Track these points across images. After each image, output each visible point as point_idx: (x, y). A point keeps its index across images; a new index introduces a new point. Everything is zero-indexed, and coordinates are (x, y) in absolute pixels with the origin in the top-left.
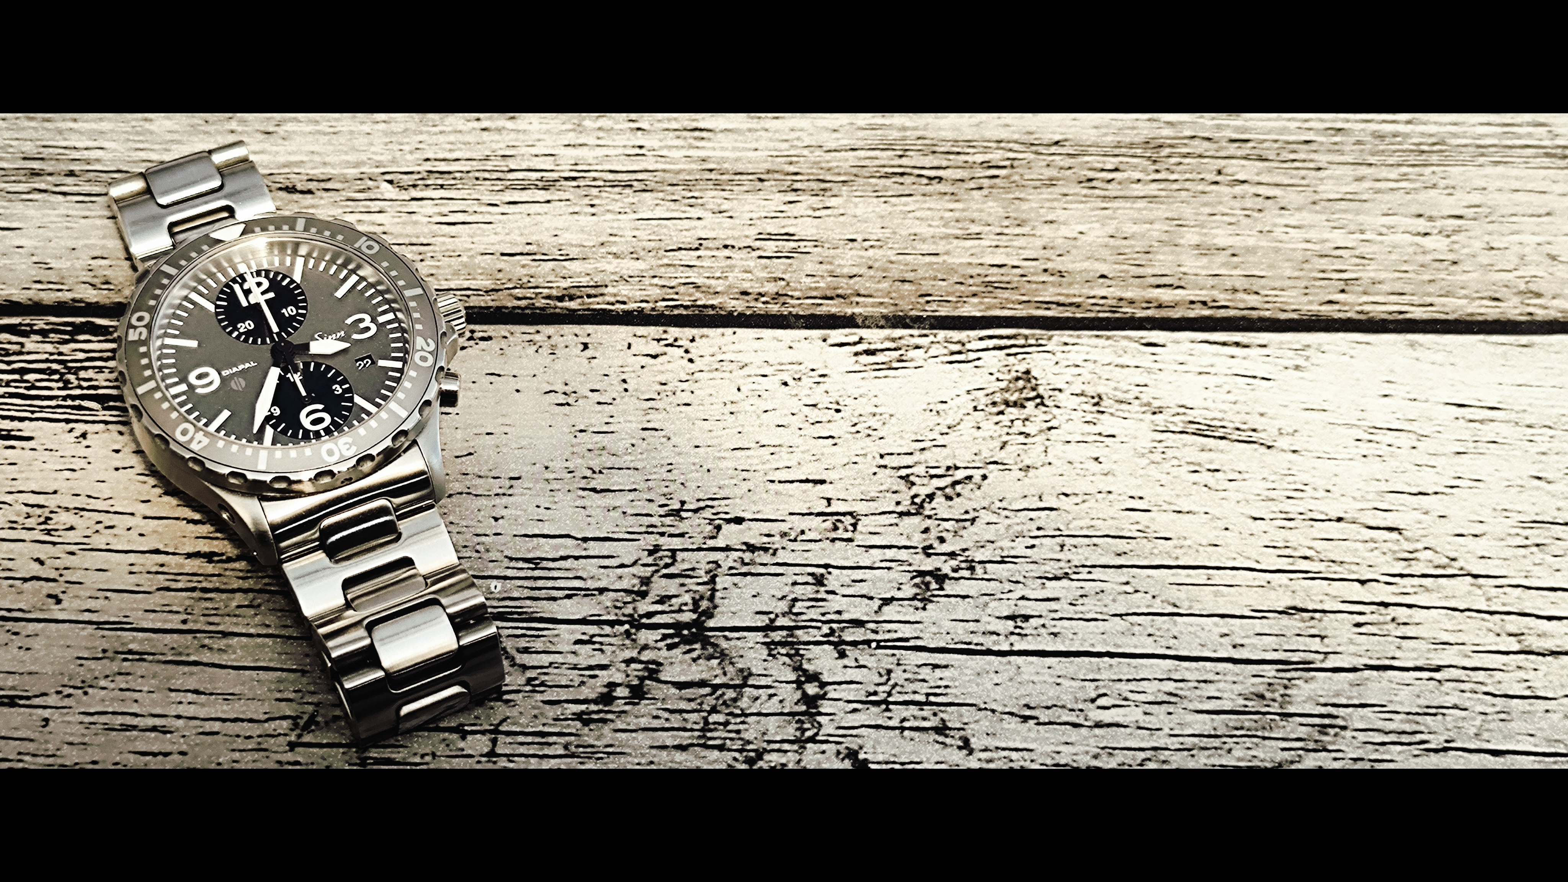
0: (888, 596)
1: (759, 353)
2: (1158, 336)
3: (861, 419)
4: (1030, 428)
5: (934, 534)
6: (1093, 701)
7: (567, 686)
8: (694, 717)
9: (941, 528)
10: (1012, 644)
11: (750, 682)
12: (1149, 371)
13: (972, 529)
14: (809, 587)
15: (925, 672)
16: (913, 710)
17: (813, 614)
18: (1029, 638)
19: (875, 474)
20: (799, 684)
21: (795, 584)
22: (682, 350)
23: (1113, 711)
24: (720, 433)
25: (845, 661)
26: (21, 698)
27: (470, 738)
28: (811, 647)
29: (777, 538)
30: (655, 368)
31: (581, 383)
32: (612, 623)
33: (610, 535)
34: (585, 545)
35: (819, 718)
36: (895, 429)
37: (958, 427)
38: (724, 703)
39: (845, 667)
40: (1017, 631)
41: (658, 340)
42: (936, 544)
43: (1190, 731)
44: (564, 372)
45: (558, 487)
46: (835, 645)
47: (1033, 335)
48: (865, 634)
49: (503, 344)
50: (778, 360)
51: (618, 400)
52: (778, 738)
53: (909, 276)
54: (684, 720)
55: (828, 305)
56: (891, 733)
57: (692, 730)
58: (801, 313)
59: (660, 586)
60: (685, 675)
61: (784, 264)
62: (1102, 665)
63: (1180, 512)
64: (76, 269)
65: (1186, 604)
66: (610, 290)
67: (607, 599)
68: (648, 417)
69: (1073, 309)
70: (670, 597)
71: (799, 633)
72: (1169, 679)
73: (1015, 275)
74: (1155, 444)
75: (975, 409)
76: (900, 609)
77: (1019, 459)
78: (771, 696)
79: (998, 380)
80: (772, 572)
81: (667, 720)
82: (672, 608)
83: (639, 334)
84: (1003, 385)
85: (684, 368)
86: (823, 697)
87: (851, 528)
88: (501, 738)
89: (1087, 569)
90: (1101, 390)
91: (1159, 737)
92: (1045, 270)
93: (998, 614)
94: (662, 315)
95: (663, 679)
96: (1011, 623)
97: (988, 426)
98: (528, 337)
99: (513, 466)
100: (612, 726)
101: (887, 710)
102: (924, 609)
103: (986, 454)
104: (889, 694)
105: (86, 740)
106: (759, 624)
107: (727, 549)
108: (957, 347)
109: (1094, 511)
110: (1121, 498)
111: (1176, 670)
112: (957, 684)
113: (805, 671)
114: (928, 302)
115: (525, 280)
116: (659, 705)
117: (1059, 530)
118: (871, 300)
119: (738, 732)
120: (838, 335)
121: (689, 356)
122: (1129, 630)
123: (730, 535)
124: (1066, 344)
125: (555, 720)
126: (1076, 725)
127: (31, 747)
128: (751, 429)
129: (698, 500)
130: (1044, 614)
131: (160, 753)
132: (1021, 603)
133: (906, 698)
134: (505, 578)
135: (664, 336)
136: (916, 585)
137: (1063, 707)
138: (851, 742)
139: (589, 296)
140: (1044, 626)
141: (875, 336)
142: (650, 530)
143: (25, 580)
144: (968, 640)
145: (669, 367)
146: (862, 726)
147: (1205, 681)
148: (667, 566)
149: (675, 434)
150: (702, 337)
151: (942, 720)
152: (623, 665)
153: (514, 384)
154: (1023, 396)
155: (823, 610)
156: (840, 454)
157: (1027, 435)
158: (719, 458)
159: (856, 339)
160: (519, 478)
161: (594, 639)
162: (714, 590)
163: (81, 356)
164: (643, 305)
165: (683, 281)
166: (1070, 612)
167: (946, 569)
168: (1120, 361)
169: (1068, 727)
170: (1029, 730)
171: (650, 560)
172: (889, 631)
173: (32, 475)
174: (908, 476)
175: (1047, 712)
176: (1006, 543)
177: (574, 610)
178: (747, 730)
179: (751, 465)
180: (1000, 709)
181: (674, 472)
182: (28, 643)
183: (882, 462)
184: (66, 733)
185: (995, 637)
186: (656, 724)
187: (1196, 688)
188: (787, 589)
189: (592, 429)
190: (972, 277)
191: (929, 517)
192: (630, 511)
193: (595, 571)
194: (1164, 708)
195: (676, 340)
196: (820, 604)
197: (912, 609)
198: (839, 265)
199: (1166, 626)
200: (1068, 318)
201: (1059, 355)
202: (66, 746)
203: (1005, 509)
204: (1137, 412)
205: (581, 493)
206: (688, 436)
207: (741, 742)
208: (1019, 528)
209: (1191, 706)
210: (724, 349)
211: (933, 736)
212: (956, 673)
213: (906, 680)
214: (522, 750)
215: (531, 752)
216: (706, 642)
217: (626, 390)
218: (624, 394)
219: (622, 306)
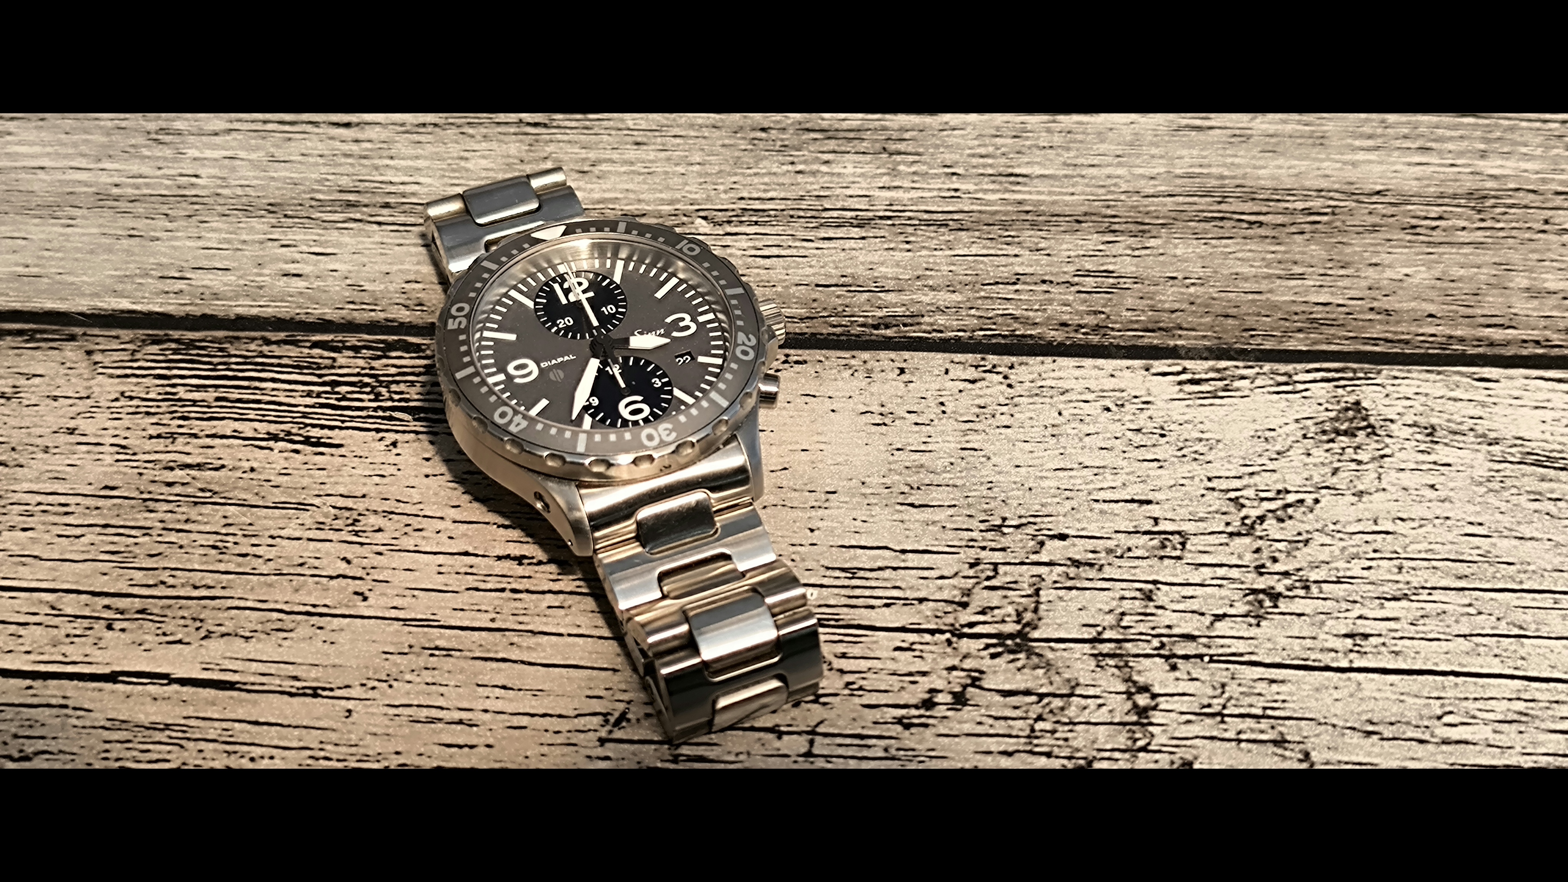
0: (1220, 612)
1: (1081, 380)
2: (1491, 373)
3: (1188, 443)
4: (1363, 456)
5: (1265, 554)
6: (1439, 718)
7: (886, 691)
8: (1019, 724)
9: (1273, 548)
10: (1351, 661)
11: (1078, 692)
12: (1483, 405)
13: (1306, 550)
14: (1137, 603)
15: (1261, 687)
16: (1250, 723)
17: (1142, 628)
18: (1370, 656)
19: (1203, 496)
20: (1129, 695)
21: (1123, 598)
22: (1001, 376)
23: (1461, 728)
24: (1041, 454)
25: (1177, 674)
26: (324, 689)
27: (786, 738)
28: (1141, 659)
29: (1103, 555)
30: (973, 393)
31: (898, 405)
32: (932, 632)
33: (929, 548)
34: (903, 557)
35: (1151, 728)
36: (1223, 454)
37: (1288, 454)
38: (1051, 711)
39: (1177, 679)
40: (1357, 648)
41: (977, 367)
42: (1268, 564)
43: (1544, 751)
44: (880, 395)
45: (874, 501)
46: (1167, 658)
47: (1362, 369)
48: (1197, 648)
49: (818, 367)
50: (1100, 387)
51: (936, 422)
52: (1109, 747)
53: (1233, 311)
54: (1010, 727)
55: (1149, 337)
56: (1228, 745)
57: (1017, 737)
58: (1122, 344)
59: (982, 598)
60: (1009, 683)
61: (1103, 298)
62: (1446, 684)
63: (1522, 538)
64: (389, 292)
65: (1533, 627)
66: (926, 319)
67: (927, 608)
68: (967, 438)
69: (1402, 345)
70: (992, 609)
71: (1128, 645)
72: (1519, 699)
73: (1341, 313)
74: (1493, 474)
75: (1305, 436)
76: (1233, 625)
77: (1351, 485)
78: (1100, 706)
79: (1327, 410)
80: (1098, 586)
81: (991, 726)
82: (995, 619)
83: (956, 360)
84: (1332, 414)
85: (1002, 393)
86: (1155, 708)
87: (1179, 546)
88: (818, 739)
89: (1427, 591)
90: (1434, 421)
91: (1511, 755)
92: (1372, 309)
93: (1335, 632)
94: (980, 343)
95: (986, 686)
96: (1349, 641)
97: (1319, 454)
98: (844, 362)
99: (828, 481)
100: (933, 730)
101: (1223, 722)
102: (1258, 625)
103: (1317, 479)
104: (1224, 707)
105: (391, 731)
106: (1086, 636)
107: (1050, 564)
108: (1284, 379)
109: (1432, 536)
110: (1459, 524)
111: (1526, 691)
112: (1295, 698)
113: (1135, 682)
114: (1252, 336)
115: (840, 309)
116: (983, 711)
117: (1396, 552)
118: (1194, 333)
119: (1066, 740)
120: (1160, 365)
121: (1008, 381)
122: (1473, 650)
123: (1053, 550)
124: (1396, 378)
125: (875, 723)
126: (1421, 741)
127: (333, 737)
128: (1073, 451)
129: (1020, 517)
130: (1384, 633)
131: (466, 746)
132: (1359, 622)
133: (1242, 711)
134: (822, 586)
135: (982, 363)
136: (1249, 603)
137: (1408, 723)
138: (1186, 753)
139: (905, 325)
140: (1384, 644)
141: (1199, 367)
142: (971, 544)
143: (331, 578)
144: (1305, 656)
145: (988, 391)
146: (1197, 737)
147: (1557, 702)
148: (988, 578)
149: (995, 454)
150: (1021, 364)
151: (1281, 734)
152: (945, 672)
153: (829, 405)
154: (1354, 425)
155: (1152, 625)
156: (1166, 477)
157: (1360, 462)
158: (1041, 478)
159: (1179, 368)
160: (834, 493)
161: (914, 647)
162: (1038, 603)
163: (393, 371)
164: (961, 334)
165: (1001, 312)
166: (1411, 631)
167: (1280, 588)
168: (1452, 394)
169: (1414, 743)
170: (1373, 745)
171: (971, 573)
172: (1222, 646)
173: (341, 480)
174: (1237, 498)
175: (1391, 728)
176: (1341, 564)
177: (893, 618)
178: (1075, 738)
179: (1074, 485)
180: (1341, 724)
181: (995, 490)
182: (333, 637)
183: (1210, 485)
184: (370, 724)
185: (1333, 654)
186: (980, 730)
187: (1548, 708)
188: (1115, 603)
189: (909, 448)
190: (1296, 314)
191: (1261, 538)
192: (948, 526)
193: (914, 582)
194: (1514, 726)
195: (994, 366)
196: (1150, 618)
197: (1245, 626)
198: (1160, 301)
199: (1513, 648)
200: (1397, 353)
201: (1390, 389)
202: (369, 737)
203: (1339, 532)
204: (1473, 443)
205: (899, 507)
206: (1008, 456)
207: (1069, 750)
208: (1354, 550)
209: (1543, 726)
210: (1044, 376)
211: (1271, 748)
212: (1294, 688)
213: (1241, 693)
214: (841, 751)
215: (850, 753)
216: (1030, 653)
217: (944, 412)
218: (941, 416)
219: (939, 335)
